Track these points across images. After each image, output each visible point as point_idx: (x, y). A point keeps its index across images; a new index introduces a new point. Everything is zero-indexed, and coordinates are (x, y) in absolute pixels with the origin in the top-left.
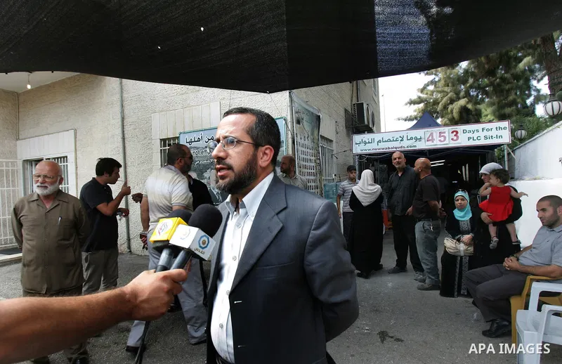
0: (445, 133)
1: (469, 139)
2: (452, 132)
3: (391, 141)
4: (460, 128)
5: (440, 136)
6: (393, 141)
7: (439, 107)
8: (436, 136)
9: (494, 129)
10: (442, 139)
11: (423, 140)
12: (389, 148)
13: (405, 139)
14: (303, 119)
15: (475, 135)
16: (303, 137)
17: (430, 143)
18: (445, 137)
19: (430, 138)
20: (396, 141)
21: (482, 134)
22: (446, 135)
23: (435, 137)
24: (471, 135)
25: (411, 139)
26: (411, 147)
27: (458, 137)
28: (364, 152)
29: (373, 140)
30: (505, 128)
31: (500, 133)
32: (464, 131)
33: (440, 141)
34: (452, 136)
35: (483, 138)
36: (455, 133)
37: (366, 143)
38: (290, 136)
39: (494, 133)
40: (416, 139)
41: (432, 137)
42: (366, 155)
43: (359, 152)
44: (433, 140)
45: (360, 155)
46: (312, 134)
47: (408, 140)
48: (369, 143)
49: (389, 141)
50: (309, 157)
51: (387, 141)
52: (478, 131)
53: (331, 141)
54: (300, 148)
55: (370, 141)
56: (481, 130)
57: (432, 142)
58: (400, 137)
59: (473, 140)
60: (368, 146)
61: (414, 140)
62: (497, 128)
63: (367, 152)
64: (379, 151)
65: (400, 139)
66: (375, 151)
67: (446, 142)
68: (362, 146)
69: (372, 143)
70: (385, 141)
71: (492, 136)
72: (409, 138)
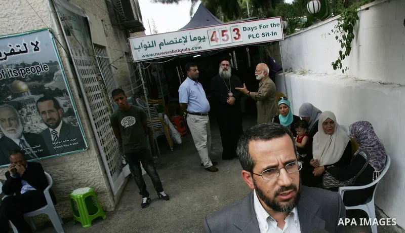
0: (227, 31)
1: (249, 36)
2: (234, 30)
3: (174, 43)
4: (241, 26)
5: (223, 35)
6: (177, 42)
8: (219, 34)
9: (269, 26)
10: (225, 38)
11: (207, 40)
12: (173, 51)
13: (188, 39)
14: (71, 28)
15: (254, 33)
16: (78, 53)
17: (214, 43)
18: (227, 36)
19: (214, 38)
20: (180, 42)
21: (260, 31)
22: (228, 33)
23: (218, 36)
24: (250, 32)
25: (195, 39)
26: (196, 48)
27: (239, 35)
28: (146, 58)
29: (154, 44)
30: (278, 25)
31: (275, 29)
32: (245, 29)
33: (223, 40)
34: (234, 34)
35: (260, 35)
36: (236, 31)
37: (146, 48)
38: (64, 54)
39: (269, 30)
40: (200, 39)
41: (216, 36)
42: (150, 61)
43: (141, 58)
44: (216, 40)
45: (143, 62)
46: (86, 44)
47: (191, 40)
48: (150, 47)
49: (172, 43)
51: (170, 44)
52: (256, 28)
53: (104, 47)
54: (81, 67)
55: (151, 45)
56: (258, 27)
57: (217, 41)
58: (183, 38)
59: (253, 38)
60: (150, 51)
61: (198, 41)
62: (271, 25)
63: (150, 57)
64: (163, 55)
65: (183, 40)
66: (159, 56)
67: (230, 41)
68: (143, 52)
69: (153, 46)
70: (168, 44)
71: (268, 34)
72: (192, 39)
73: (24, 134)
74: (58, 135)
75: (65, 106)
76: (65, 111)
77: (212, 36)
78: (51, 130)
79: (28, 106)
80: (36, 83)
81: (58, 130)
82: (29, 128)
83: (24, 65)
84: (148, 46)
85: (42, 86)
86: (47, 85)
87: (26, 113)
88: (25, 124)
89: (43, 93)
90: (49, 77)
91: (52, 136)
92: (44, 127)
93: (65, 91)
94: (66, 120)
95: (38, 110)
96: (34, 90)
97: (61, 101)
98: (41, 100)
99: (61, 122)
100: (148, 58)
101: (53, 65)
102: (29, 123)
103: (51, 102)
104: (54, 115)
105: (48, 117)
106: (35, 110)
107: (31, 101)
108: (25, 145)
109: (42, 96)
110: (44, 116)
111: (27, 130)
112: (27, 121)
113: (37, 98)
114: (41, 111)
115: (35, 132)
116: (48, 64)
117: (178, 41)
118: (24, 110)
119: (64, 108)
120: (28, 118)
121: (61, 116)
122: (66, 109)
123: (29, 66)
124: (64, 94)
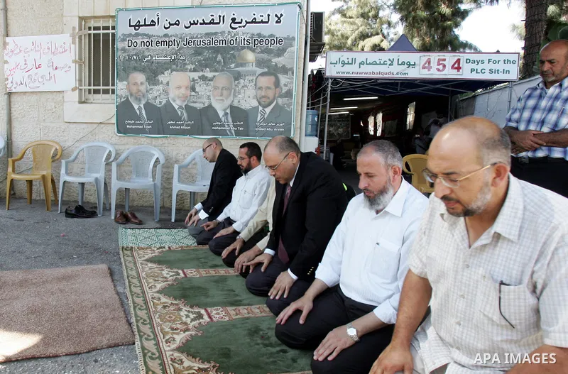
0: (444, 60)
1: (472, 70)
3: (376, 64)
4: (463, 56)
5: (439, 64)
6: (380, 64)
8: (434, 62)
9: (502, 62)
10: (441, 67)
11: (417, 67)
12: (373, 73)
13: (395, 63)
15: (480, 67)
17: (425, 71)
18: (444, 66)
19: (427, 65)
20: (384, 64)
21: (487, 66)
22: (446, 63)
23: (432, 64)
24: (474, 66)
25: (403, 63)
26: (401, 74)
28: (341, 75)
29: (354, 61)
30: (514, 62)
31: (508, 67)
32: (468, 61)
33: (439, 70)
35: (487, 71)
37: (344, 64)
39: (501, 66)
40: (409, 65)
41: (429, 64)
42: (342, 79)
43: (334, 74)
44: (429, 68)
45: (335, 79)
47: (398, 64)
48: (348, 63)
51: (372, 64)
52: (483, 62)
55: (350, 62)
56: (486, 62)
57: (429, 70)
58: (389, 60)
59: (477, 72)
60: (347, 68)
61: (406, 66)
62: (505, 61)
63: (345, 75)
64: (361, 75)
65: (389, 62)
66: (355, 75)
67: (446, 72)
68: (339, 68)
69: (352, 64)
70: (370, 64)
71: (498, 70)
72: (400, 63)
73: (232, 107)
74: (266, 117)
75: (285, 85)
77: (425, 63)
78: (261, 108)
79: (247, 78)
80: (265, 56)
81: (268, 110)
82: (239, 102)
83: (259, 35)
84: (346, 62)
85: (270, 60)
86: (275, 60)
87: (242, 85)
89: (268, 67)
90: (280, 53)
91: (259, 115)
92: (255, 103)
93: (292, 69)
94: (280, 101)
95: (256, 85)
96: (260, 63)
97: (284, 80)
98: (263, 74)
99: (275, 103)
100: (343, 75)
101: (290, 40)
102: (240, 96)
103: (272, 78)
104: (270, 93)
105: (263, 94)
107: (252, 73)
108: (227, 118)
110: (259, 92)
112: (240, 93)
114: (258, 86)
115: (243, 107)
116: (285, 38)
117: (382, 63)
118: (241, 81)
120: (242, 91)
121: (277, 95)
122: (285, 90)
123: (264, 37)
124: (290, 73)
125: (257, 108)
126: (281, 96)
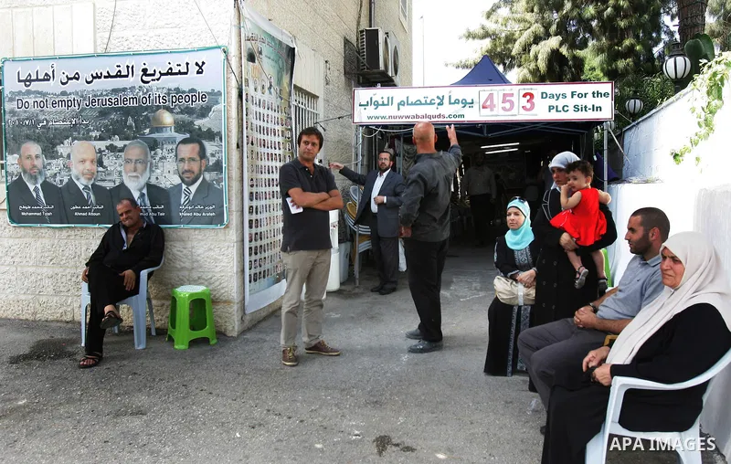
0: (512, 95)
1: (551, 108)
2: (525, 96)
3: (421, 104)
4: (538, 89)
5: (504, 102)
6: (426, 103)
7: (516, 49)
8: (498, 99)
9: (590, 95)
10: (507, 105)
11: (476, 106)
12: (417, 116)
13: (446, 101)
14: (260, 53)
15: (561, 103)
16: (259, 88)
17: (487, 111)
18: (512, 103)
19: (488, 103)
20: (431, 104)
21: (571, 102)
22: (514, 99)
23: (495, 102)
24: (553, 102)
25: (457, 102)
26: (455, 116)
27: (533, 105)
28: (373, 120)
29: (390, 101)
30: (606, 95)
31: (598, 102)
32: (544, 95)
33: (504, 109)
34: (524, 101)
35: (571, 108)
36: (528, 97)
37: (377, 105)
38: (234, 83)
39: (589, 101)
40: (465, 103)
41: (492, 101)
42: (377, 126)
43: (365, 120)
44: (492, 107)
45: (367, 126)
46: (279, 81)
47: (450, 103)
48: (383, 104)
49: (418, 103)
50: (270, 126)
51: (415, 104)
52: (564, 96)
53: (315, 97)
54: (254, 108)
55: (386, 102)
56: (569, 95)
57: (492, 110)
58: (438, 97)
59: (557, 111)
60: (382, 111)
61: (461, 105)
62: (594, 93)
63: (380, 120)
64: (401, 120)
65: (438, 101)
66: (393, 120)
67: (515, 111)
68: (371, 111)
69: (388, 105)
70: (412, 104)
71: (586, 107)
72: (453, 101)
73: (149, 186)
74: (191, 198)
75: (213, 155)
76: (211, 164)
77: (486, 101)
78: (184, 187)
79: (165, 146)
80: (185, 117)
81: (193, 188)
82: (157, 178)
83: (177, 90)
84: (380, 103)
85: (192, 123)
86: (198, 123)
87: (160, 155)
88: (153, 171)
89: (190, 132)
90: (204, 112)
91: (183, 195)
92: (177, 180)
93: (219, 134)
94: (208, 176)
95: (176, 156)
96: (180, 127)
97: (210, 147)
98: (184, 142)
99: (201, 179)
100: (377, 120)
101: (215, 96)
102: (158, 171)
103: (196, 147)
104: (195, 167)
105: (186, 168)
106: (173, 155)
107: (171, 140)
108: (144, 200)
109: (188, 135)
110: (181, 165)
111: (153, 181)
112: (157, 167)
113: (180, 137)
114: (179, 157)
115: (163, 186)
116: (209, 93)
117: (428, 102)
118: (159, 151)
119: (211, 159)
120: (160, 164)
121: (203, 169)
122: (212, 161)
123: (184, 92)
124: (217, 139)
125: (180, 185)
126: (208, 169)
